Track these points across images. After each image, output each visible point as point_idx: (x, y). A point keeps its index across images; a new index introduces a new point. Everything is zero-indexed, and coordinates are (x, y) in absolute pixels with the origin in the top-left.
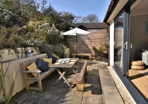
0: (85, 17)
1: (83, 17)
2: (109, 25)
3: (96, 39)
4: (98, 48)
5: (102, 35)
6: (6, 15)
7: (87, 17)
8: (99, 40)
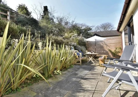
0: (98, 26)
1: (96, 26)
2: (122, 33)
3: (111, 44)
4: (113, 51)
5: (116, 41)
6: (55, 31)
7: (100, 26)
8: (114, 45)
